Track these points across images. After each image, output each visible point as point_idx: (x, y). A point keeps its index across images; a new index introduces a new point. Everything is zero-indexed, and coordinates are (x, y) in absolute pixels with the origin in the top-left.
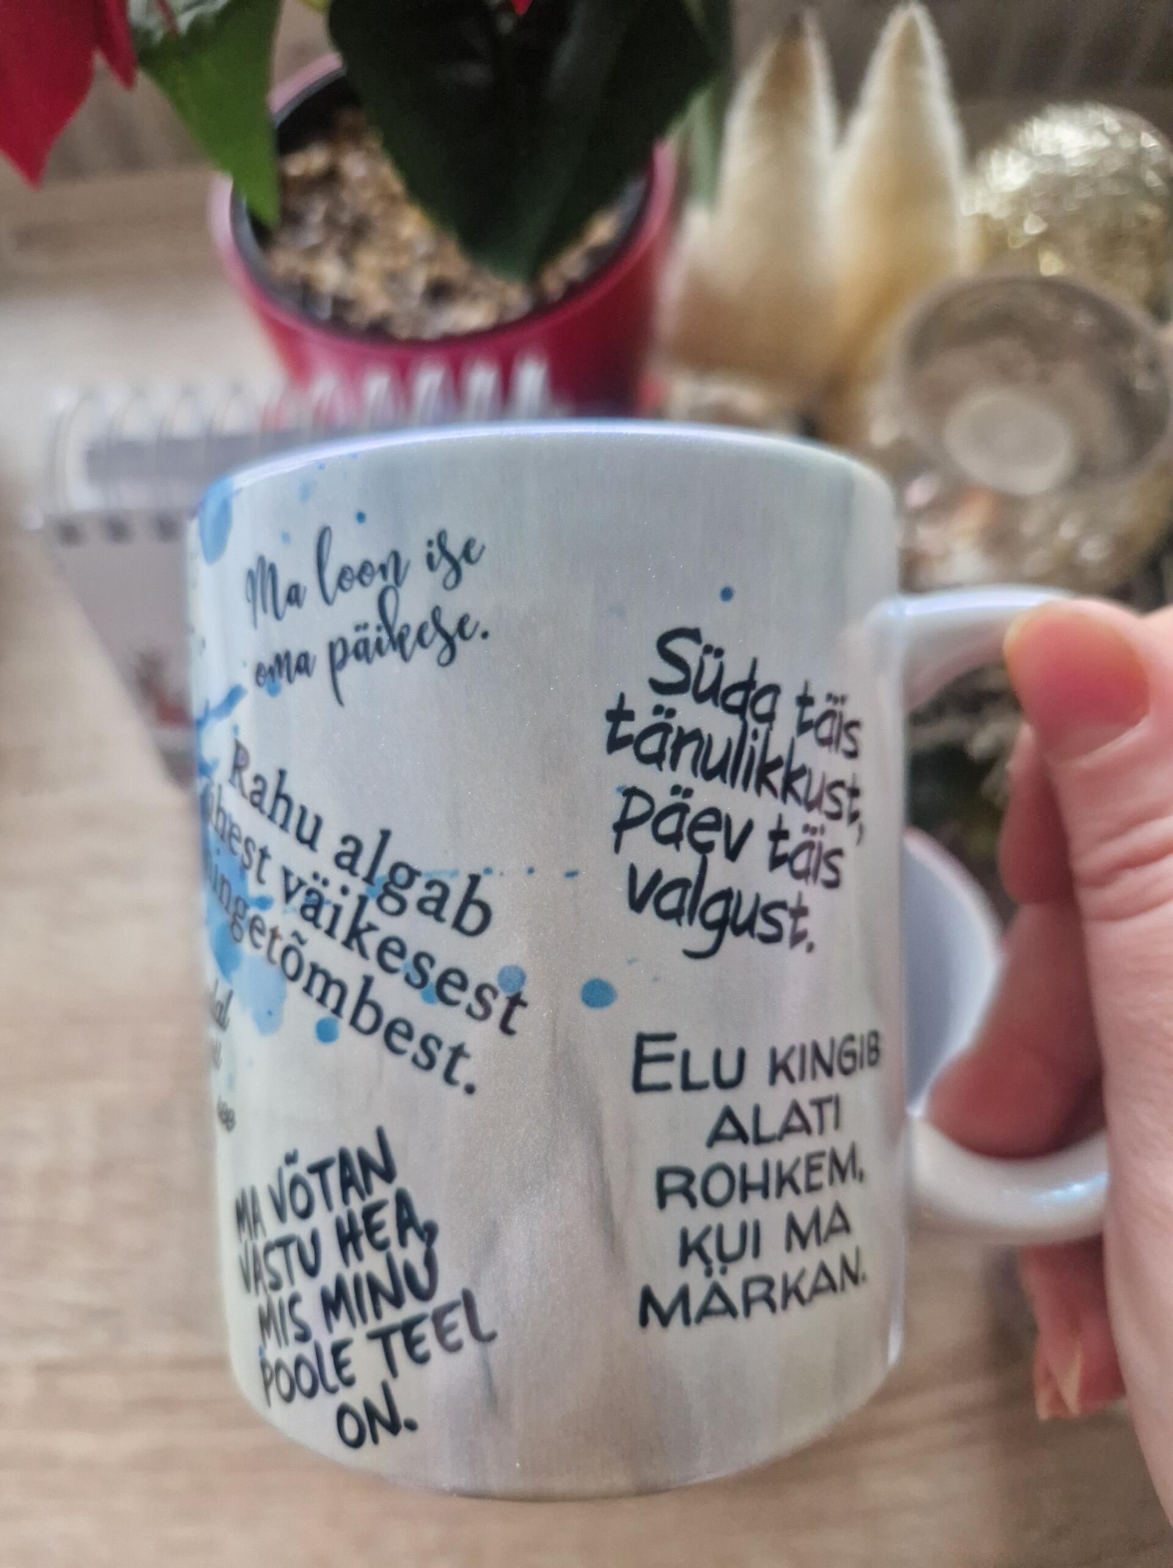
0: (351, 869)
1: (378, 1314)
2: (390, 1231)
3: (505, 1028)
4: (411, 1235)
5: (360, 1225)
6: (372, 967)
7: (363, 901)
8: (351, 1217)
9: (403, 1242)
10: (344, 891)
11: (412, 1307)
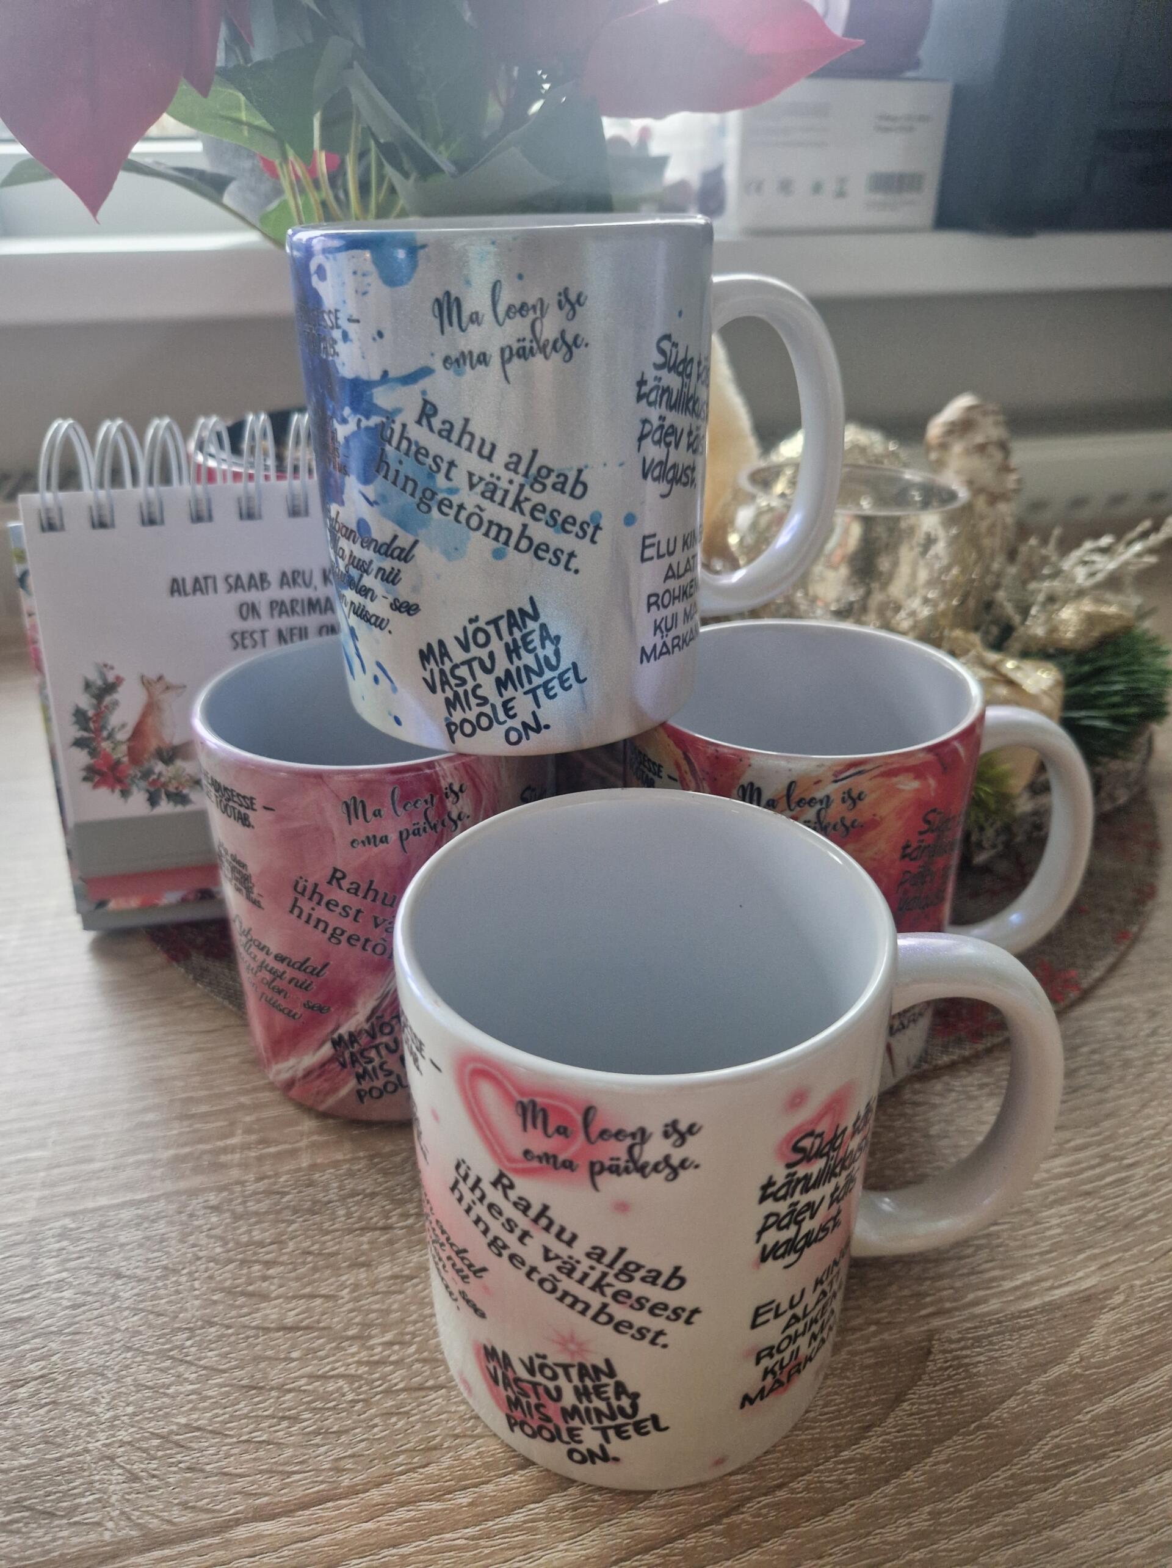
0: (516, 471)
1: (530, 682)
2: (537, 643)
3: (593, 541)
4: (548, 643)
5: (520, 643)
6: (528, 519)
7: (522, 486)
8: (514, 640)
9: (543, 647)
10: (511, 482)
11: (548, 674)
